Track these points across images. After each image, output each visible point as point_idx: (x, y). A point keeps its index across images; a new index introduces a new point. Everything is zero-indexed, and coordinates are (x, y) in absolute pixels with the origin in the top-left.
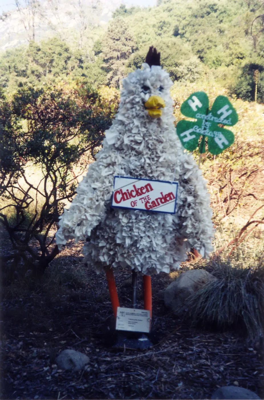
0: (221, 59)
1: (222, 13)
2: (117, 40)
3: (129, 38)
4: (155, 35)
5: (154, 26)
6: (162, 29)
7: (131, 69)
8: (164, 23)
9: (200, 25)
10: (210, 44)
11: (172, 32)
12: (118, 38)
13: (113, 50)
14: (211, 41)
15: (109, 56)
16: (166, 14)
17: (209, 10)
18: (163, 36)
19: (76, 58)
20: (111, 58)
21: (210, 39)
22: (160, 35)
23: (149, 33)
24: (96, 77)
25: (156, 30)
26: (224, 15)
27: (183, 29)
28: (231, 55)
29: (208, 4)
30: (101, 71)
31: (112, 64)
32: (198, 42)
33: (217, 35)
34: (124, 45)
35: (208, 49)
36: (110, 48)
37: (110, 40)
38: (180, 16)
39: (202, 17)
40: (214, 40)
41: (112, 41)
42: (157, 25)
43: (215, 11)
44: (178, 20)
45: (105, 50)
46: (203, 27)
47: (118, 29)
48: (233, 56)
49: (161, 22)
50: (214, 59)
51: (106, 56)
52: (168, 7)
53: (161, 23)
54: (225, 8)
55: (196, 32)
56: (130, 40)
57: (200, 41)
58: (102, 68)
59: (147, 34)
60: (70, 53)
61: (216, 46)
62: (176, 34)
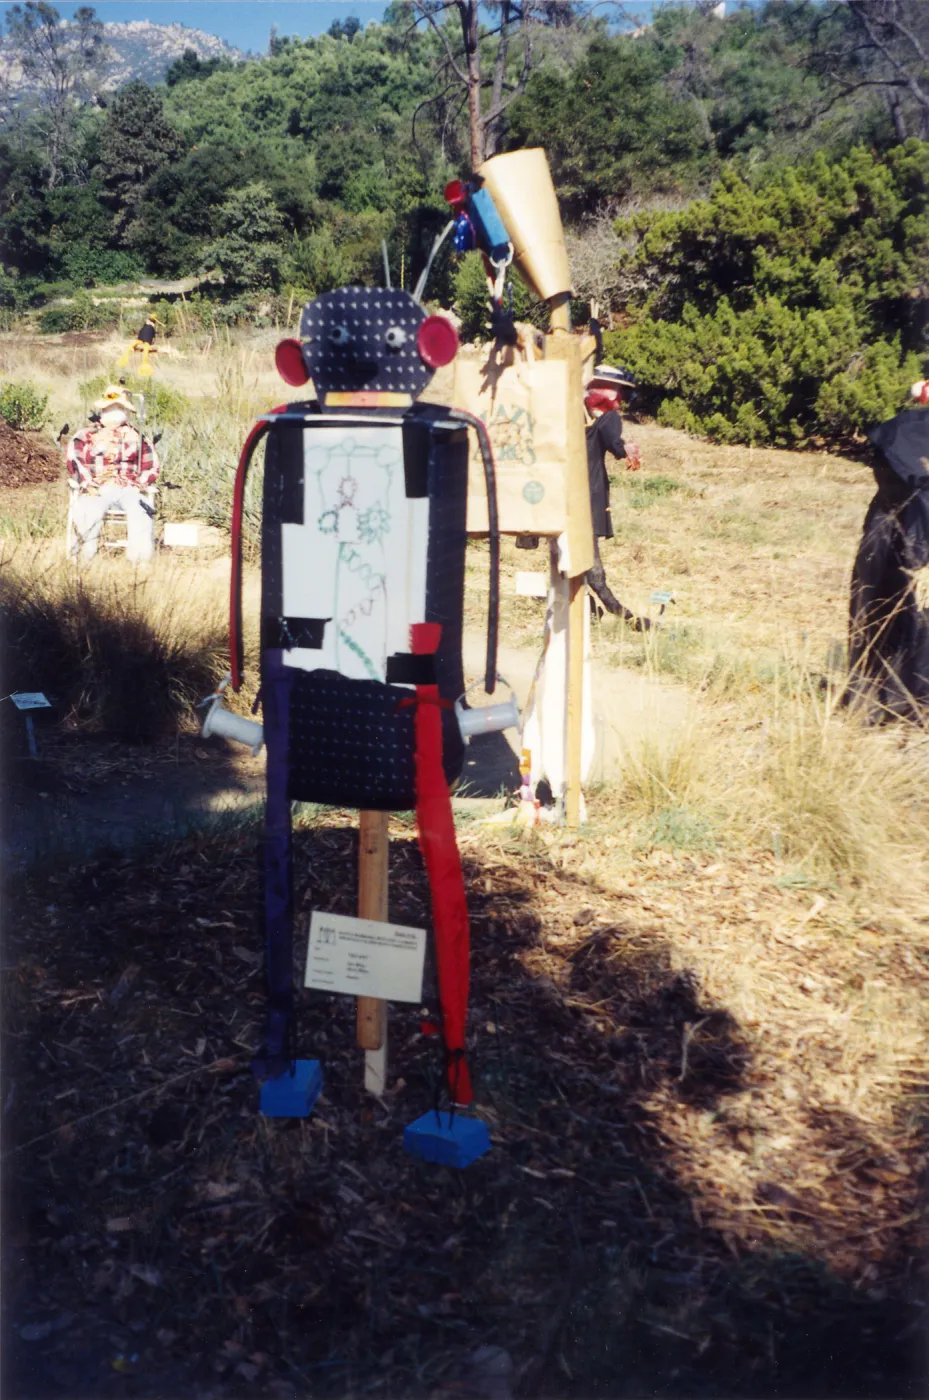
0: (380, 193)
1: (397, 88)
2: (136, 135)
3: (163, 131)
4: (244, 129)
5: (245, 107)
6: (265, 115)
7: (152, 204)
8: (269, 100)
9: (337, 113)
10: (356, 157)
11: (285, 125)
12: (135, 129)
13: (125, 160)
14: (359, 152)
15: (116, 171)
16: (279, 80)
17: (368, 78)
18: (262, 131)
19: (25, 173)
20: (123, 177)
21: (359, 146)
22: (256, 129)
23: (230, 122)
24: (86, 221)
25: (249, 115)
26: (402, 92)
27: (309, 119)
28: (400, 185)
29: (367, 65)
30: (98, 206)
31: (125, 192)
32: (330, 152)
33: (376, 138)
34: (150, 146)
35: (352, 168)
36: (118, 154)
37: (117, 133)
38: (302, 88)
39: (346, 93)
40: (367, 149)
41: (122, 137)
42: (253, 106)
43: (383, 82)
44: (298, 98)
45: (107, 156)
46: (345, 118)
47: (136, 109)
48: (404, 188)
49: (261, 98)
50: (363, 191)
51: (109, 172)
52: (284, 65)
53: (263, 102)
54: (403, 78)
55: (330, 127)
56: (165, 136)
57: (335, 149)
58: (102, 200)
59: (227, 126)
60: (10, 160)
61: (370, 163)
62: (294, 130)
